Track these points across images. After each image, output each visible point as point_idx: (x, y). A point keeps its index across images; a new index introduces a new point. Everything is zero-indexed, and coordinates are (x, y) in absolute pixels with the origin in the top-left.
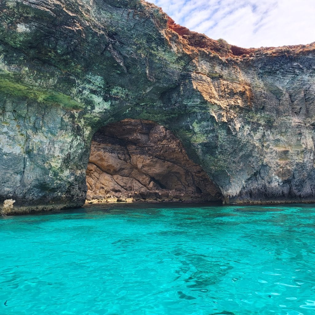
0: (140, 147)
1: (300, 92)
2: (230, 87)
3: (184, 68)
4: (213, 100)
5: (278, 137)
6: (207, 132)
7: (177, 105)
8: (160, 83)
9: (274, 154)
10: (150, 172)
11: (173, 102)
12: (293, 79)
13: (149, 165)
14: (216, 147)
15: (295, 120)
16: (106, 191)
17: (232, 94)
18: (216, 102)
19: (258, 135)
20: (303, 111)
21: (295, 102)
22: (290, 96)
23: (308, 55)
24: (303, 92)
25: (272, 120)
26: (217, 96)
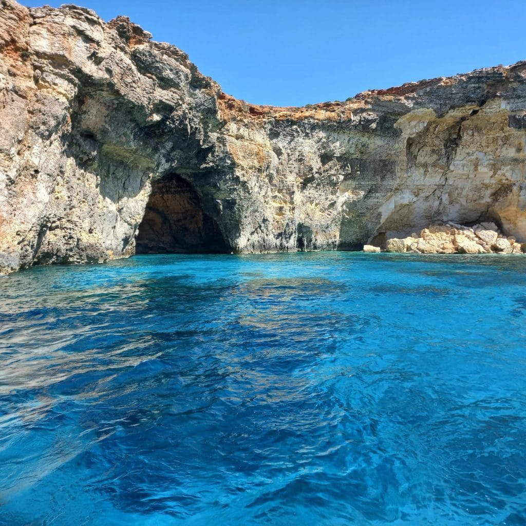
2: (249, 148)
3: (221, 131)
5: (276, 193)
9: (272, 209)
17: (251, 155)
23: (304, 119)
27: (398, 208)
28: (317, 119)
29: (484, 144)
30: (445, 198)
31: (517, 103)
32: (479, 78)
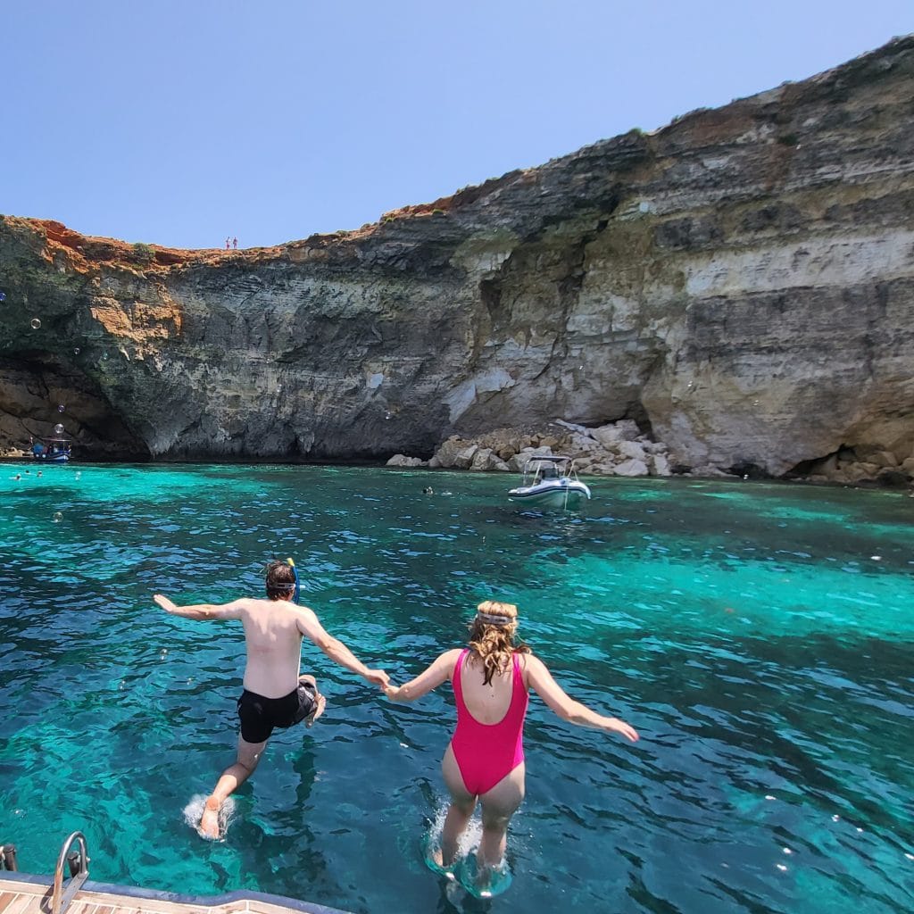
0: (62, 376)
1: (260, 316)
2: (149, 313)
3: (81, 290)
4: (123, 332)
5: (229, 377)
6: (117, 373)
7: (74, 337)
8: (47, 311)
9: (221, 400)
10: (79, 416)
11: (69, 334)
12: (250, 297)
13: (75, 405)
14: (132, 391)
15: (253, 354)
16: (9, 442)
17: (152, 322)
18: (127, 333)
19: (198, 374)
20: (264, 342)
21: (254, 330)
22: (247, 320)
23: (269, 264)
24: (264, 317)
25: (220, 354)
26: (129, 326)
27: (483, 399)
28: (293, 262)
29: (624, 282)
30: (567, 381)
31: (671, 198)
32: (591, 160)
